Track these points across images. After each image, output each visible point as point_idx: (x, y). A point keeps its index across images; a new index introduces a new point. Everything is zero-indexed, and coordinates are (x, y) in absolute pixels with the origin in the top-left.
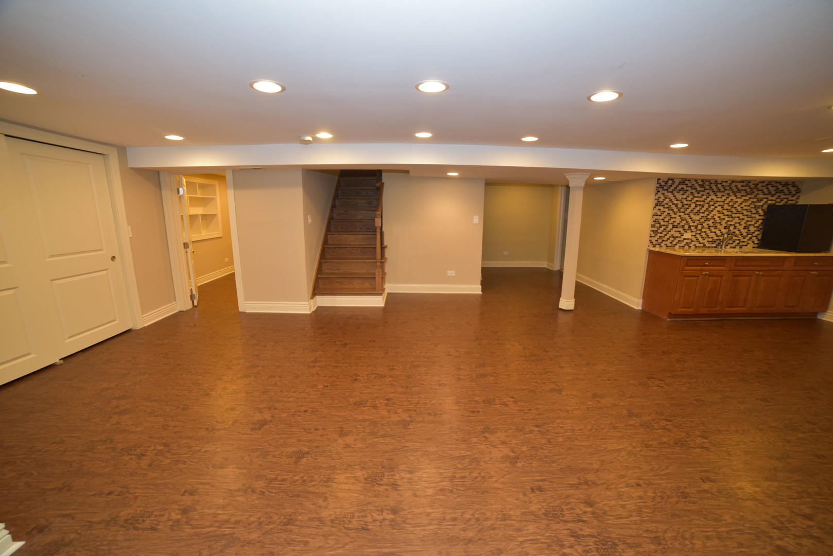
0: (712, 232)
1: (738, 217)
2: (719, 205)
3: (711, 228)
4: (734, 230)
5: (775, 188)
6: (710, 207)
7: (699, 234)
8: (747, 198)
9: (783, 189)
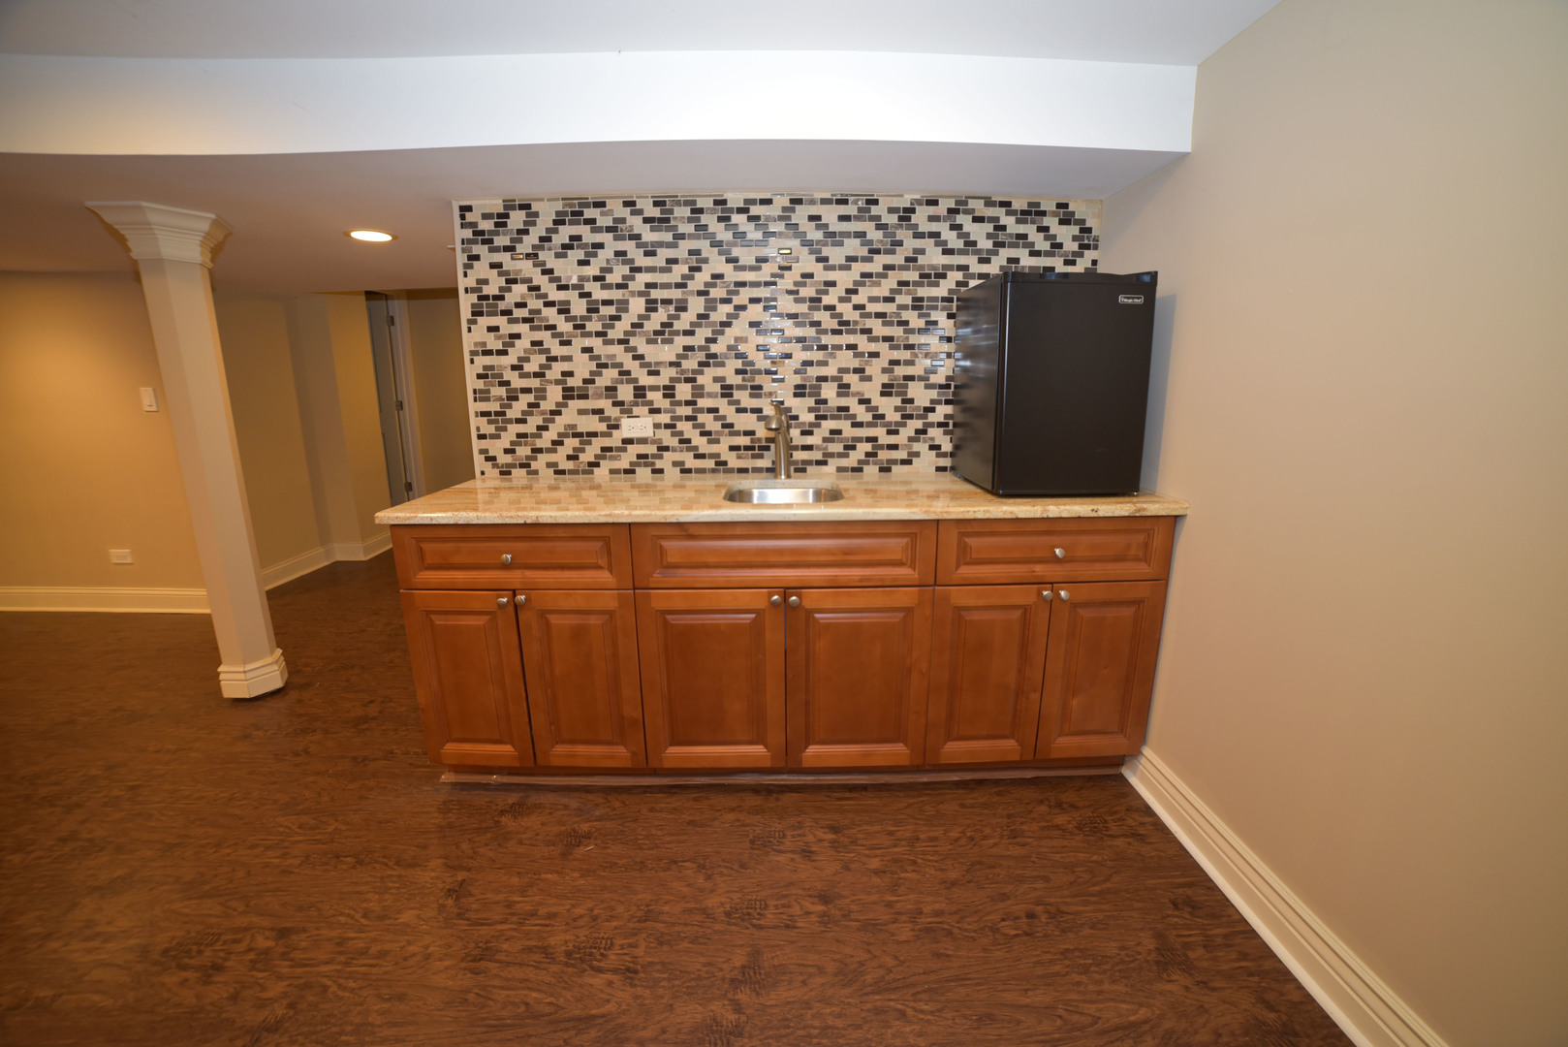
0: (744, 410)
1: (850, 347)
2: (754, 301)
3: (737, 395)
4: (843, 402)
5: (989, 227)
6: (715, 309)
7: (688, 418)
8: (876, 266)
9: (1022, 229)
